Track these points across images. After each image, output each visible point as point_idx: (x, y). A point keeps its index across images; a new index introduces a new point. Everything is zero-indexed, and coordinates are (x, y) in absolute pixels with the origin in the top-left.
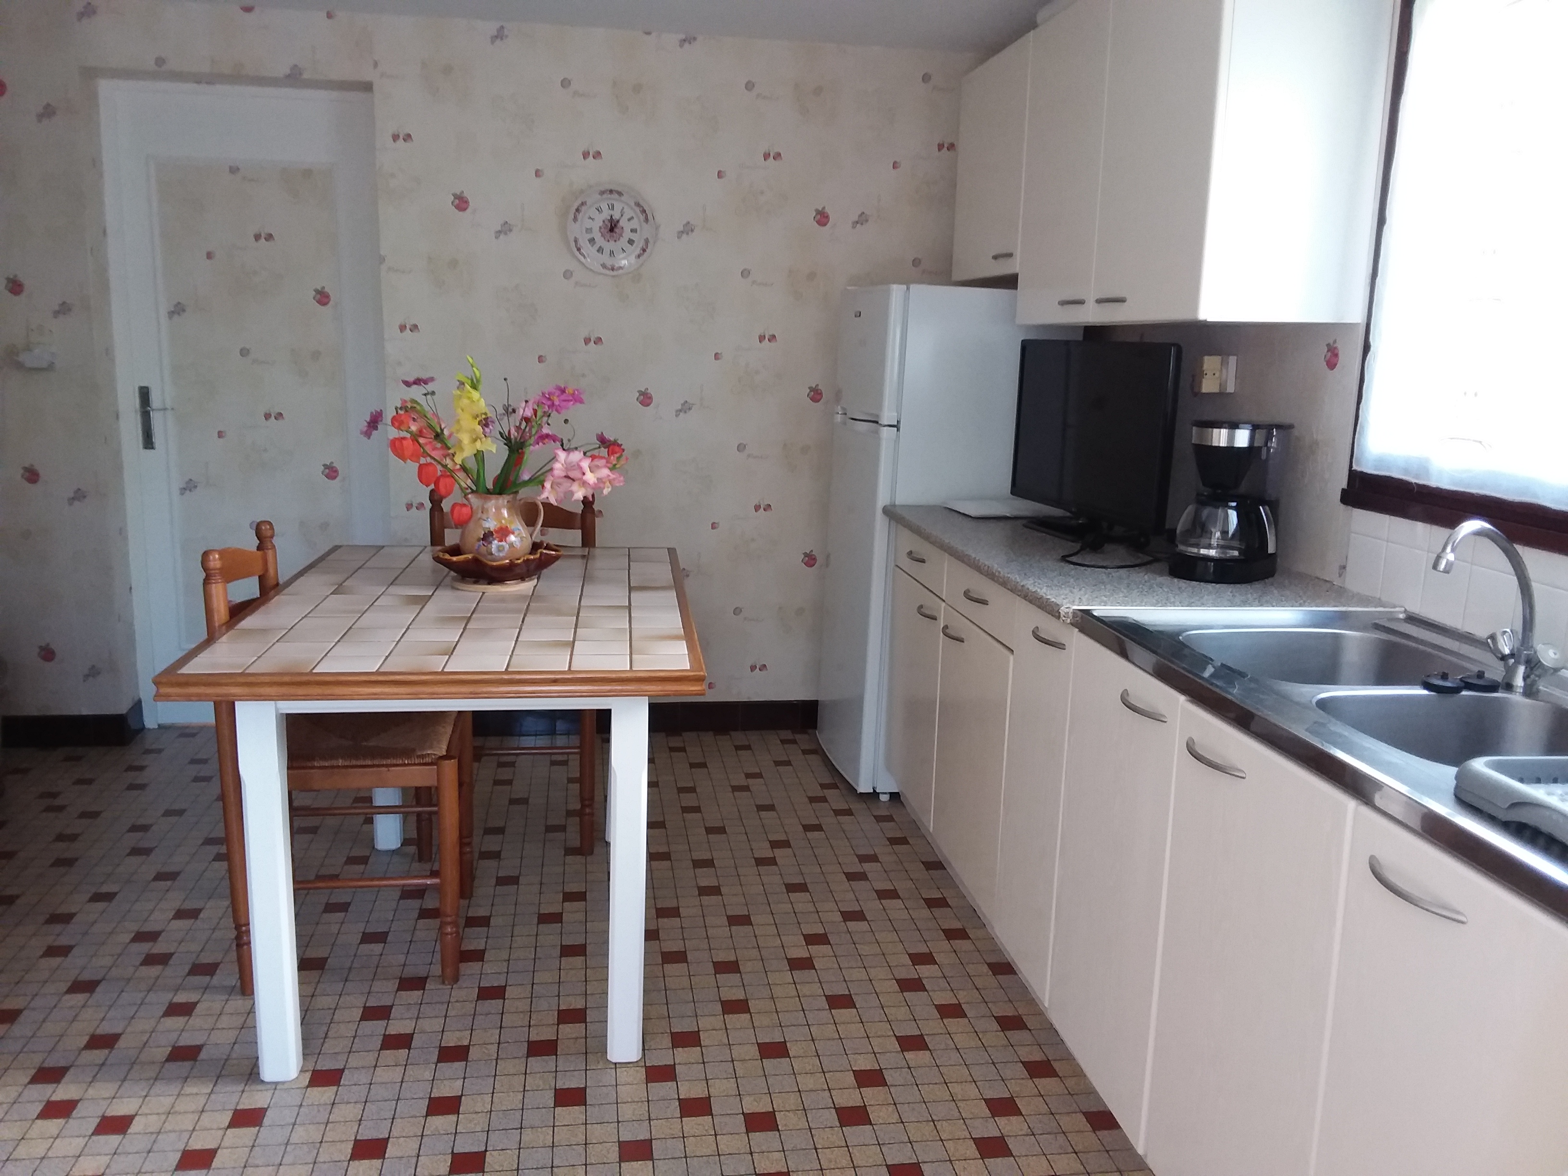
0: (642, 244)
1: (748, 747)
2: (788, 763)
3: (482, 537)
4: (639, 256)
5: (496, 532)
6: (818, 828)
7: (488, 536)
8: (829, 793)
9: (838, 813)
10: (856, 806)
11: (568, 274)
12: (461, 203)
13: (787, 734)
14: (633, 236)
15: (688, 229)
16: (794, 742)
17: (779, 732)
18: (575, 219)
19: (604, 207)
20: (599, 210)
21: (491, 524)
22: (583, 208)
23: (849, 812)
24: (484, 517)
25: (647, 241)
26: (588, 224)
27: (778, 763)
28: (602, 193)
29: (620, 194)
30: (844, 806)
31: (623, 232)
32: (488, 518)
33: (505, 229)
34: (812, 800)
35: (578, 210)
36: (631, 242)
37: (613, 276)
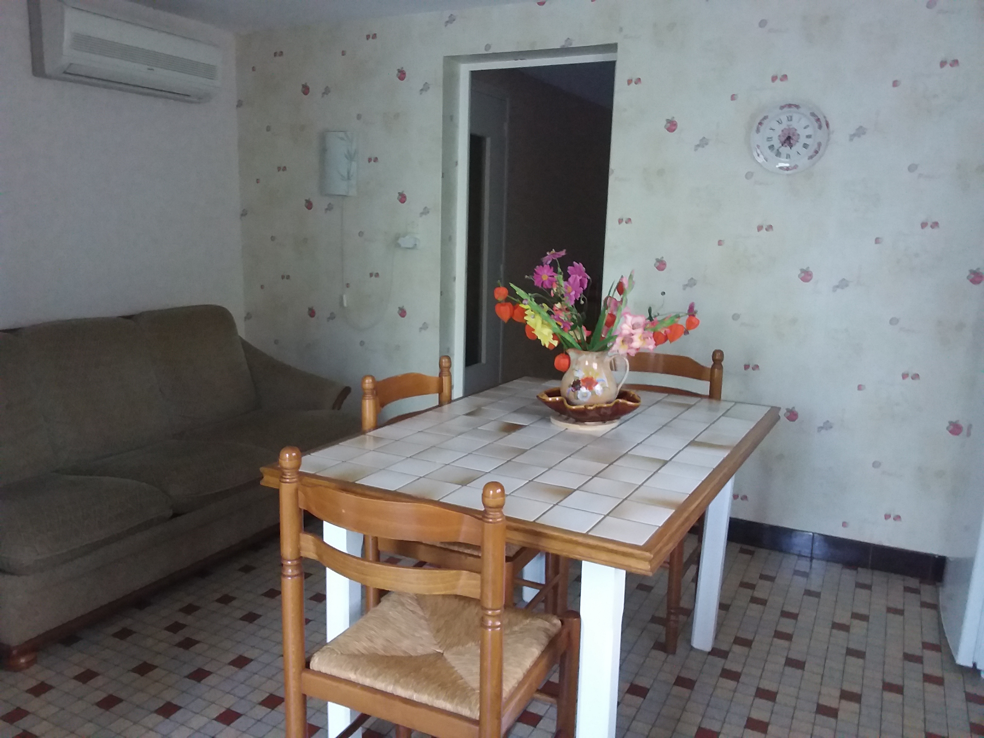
0: (815, 147)
1: (868, 587)
2: (900, 612)
3: (572, 384)
4: (811, 157)
5: (583, 381)
6: (898, 689)
7: (576, 385)
8: (928, 654)
9: (928, 678)
10: (950, 677)
11: (749, 175)
12: (672, 126)
13: (913, 583)
14: (808, 141)
15: (860, 132)
16: (916, 591)
17: (908, 578)
18: (758, 131)
19: (784, 118)
20: (780, 122)
21: (580, 375)
22: (765, 122)
23: (939, 681)
24: (577, 368)
25: (819, 145)
26: (770, 133)
27: (890, 610)
28: (782, 108)
29: (797, 106)
30: (936, 672)
31: (799, 138)
32: (579, 369)
33: (703, 143)
34: (908, 657)
35: (760, 124)
36: (805, 146)
37: (788, 175)
